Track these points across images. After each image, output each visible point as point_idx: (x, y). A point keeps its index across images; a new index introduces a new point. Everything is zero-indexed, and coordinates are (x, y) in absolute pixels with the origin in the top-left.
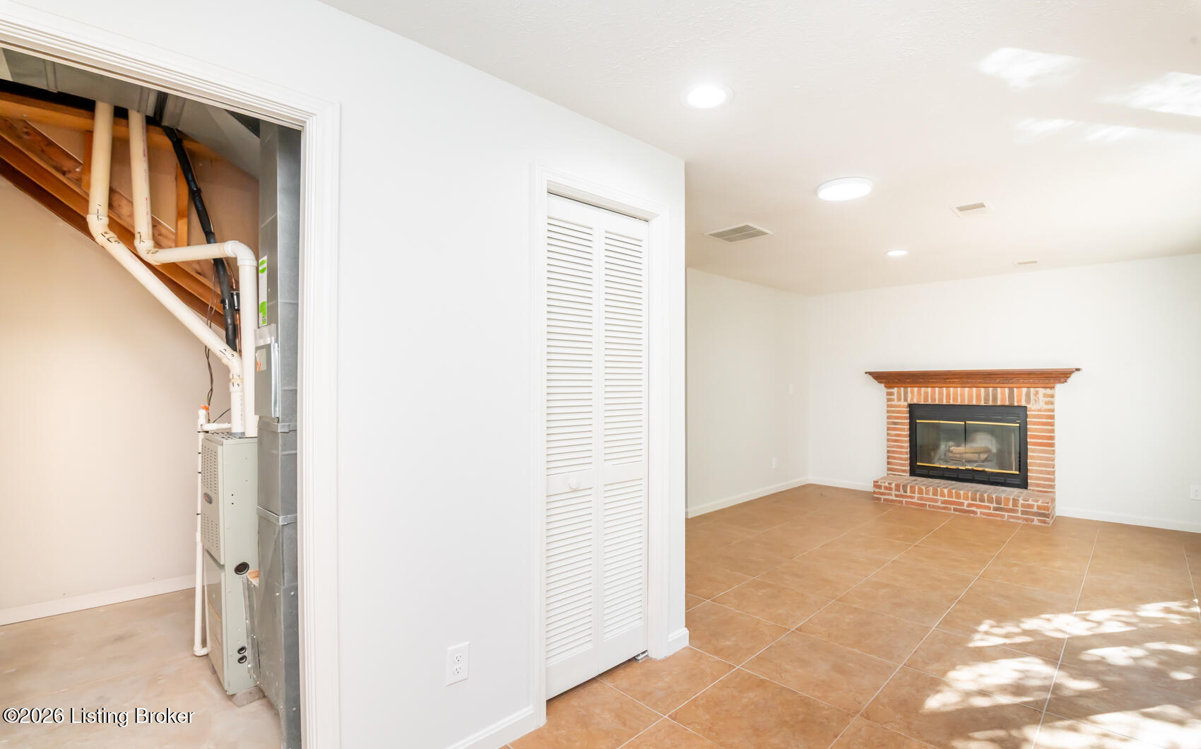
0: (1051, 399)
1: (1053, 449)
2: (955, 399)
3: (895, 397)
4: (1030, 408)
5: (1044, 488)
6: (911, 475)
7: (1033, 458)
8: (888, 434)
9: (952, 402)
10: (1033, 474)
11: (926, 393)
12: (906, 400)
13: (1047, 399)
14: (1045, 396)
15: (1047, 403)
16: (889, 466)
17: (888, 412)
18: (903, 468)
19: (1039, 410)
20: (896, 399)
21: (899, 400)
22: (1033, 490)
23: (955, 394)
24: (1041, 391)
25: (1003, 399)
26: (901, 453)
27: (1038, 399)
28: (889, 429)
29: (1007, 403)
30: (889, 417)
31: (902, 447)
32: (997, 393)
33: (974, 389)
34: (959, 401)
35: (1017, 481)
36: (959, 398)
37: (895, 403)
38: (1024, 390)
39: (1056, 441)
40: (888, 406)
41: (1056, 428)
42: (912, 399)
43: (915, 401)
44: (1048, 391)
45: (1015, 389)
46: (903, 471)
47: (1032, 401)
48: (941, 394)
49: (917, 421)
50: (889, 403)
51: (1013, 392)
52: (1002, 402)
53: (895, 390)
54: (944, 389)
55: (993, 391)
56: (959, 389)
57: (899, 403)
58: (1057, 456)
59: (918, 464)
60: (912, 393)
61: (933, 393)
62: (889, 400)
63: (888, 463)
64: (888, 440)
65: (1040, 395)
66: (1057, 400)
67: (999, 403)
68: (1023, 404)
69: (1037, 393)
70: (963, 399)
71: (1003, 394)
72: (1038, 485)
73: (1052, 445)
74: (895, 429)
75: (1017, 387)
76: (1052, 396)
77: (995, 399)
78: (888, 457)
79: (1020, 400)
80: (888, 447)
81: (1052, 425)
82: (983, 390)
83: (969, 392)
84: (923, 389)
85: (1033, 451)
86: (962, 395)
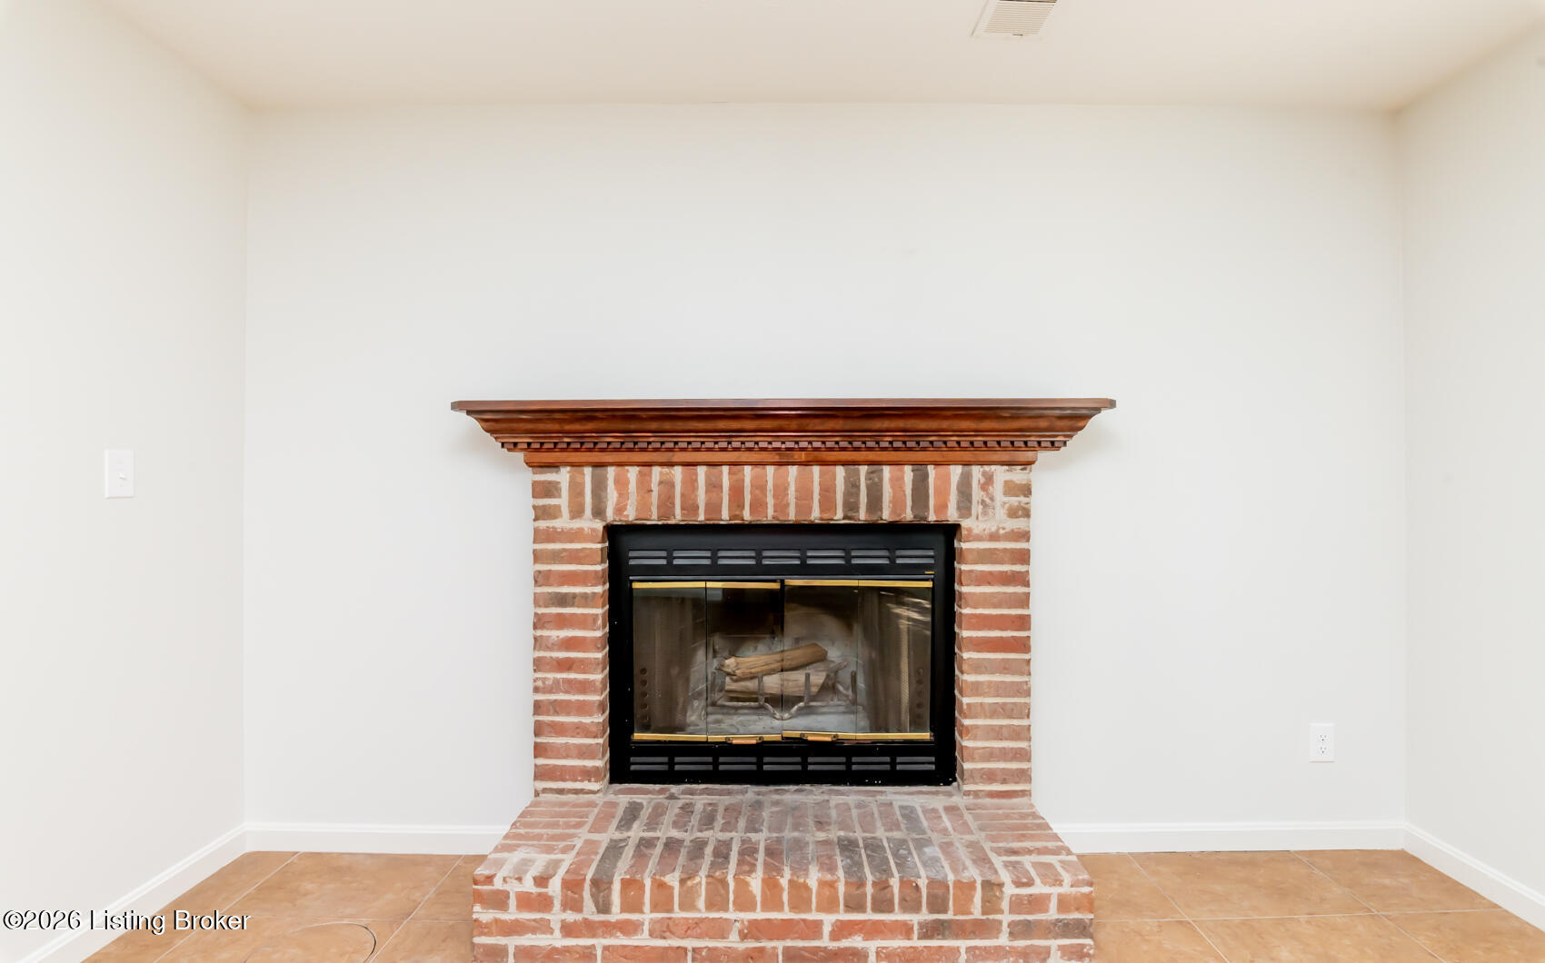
0: (1023, 499)
1: (1026, 656)
2: (758, 504)
3: (563, 501)
4: (970, 530)
5: (1004, 782)
6: (612, 781)
7: (977, 689)
8: (538, 642)
9: (747, 516)
10: (972, 743)
11: (667, 484)
12: (598, 512)
13: (1014, 501)
14: (1011, 489)
15: (1013, 513)
16: (541, 761)
17: (537, 557)
18: (589, 763)
19: (994, 537)
20: (565, 511)
21: (577, 512)
22: (976, 794)
23: (759, 486)
24: (1001, 474)
25: (898, 503)
26: (582, 708)
27: (992, 499)
28: (539, 622)
29: (908, 516)
30: (541, 579)
31: (584, 687)
32: (881, 480)
33: (816, 469)
34: (770, 512)
35: (927, 764)
36: (770, 501)
37: (563, 522)
38: (956, 471)
39: (1037, 634)
40: (539, 536)
41: (1037, 590)
42: (620, 509)
43: (631, 515)
44: (1017, 475)
45: (930, 468)
46: (588, 774)
47: (976, 508)
48: (714, 486)
49: (636, 585)
50: (543, 524)
51: (926, 476)
52: (893, 512)
53: (563, 476)
54: (725, 469)
55: (869, 473)
56: (770, 470)
57: (576, 524)
58: (1041, 679)
59: (638, 736)
60: (621, 484)
61: (691, 483)
62: (541, 513)
63: (539, 750)
64: (539, 664)
65: (998, 488)
66: (1037, 502)
67: (886, 515)
68: (952, 516)
69: (989, 480)
70: (781, 506)
71: (897, 482)
72: (990, 776)
73: (1023, 645)
74: (562, 622)
75: (936, 464)
76: (1026, 490)
77: (875, 502)
78: (539, 730)
79: (942, 507)
80: (536, 690)
81: (1023, 579)
82: (840, 471)
83: (799, 479)
84: (656, 471)
85: (978, 667)
86: (781, 491)
